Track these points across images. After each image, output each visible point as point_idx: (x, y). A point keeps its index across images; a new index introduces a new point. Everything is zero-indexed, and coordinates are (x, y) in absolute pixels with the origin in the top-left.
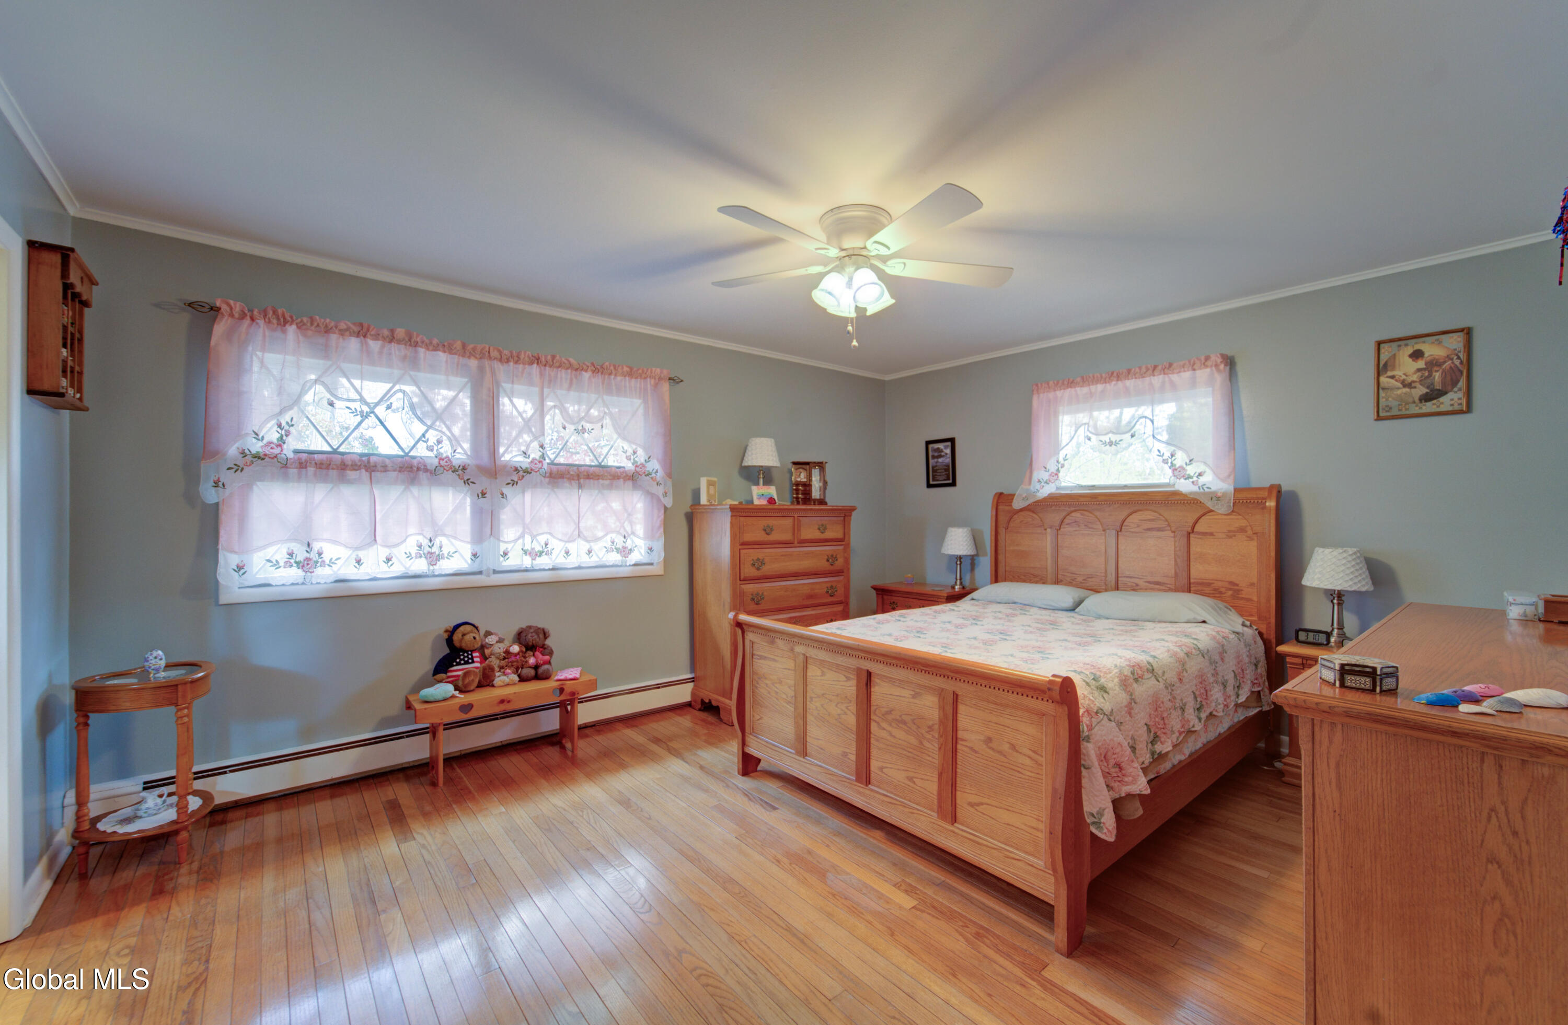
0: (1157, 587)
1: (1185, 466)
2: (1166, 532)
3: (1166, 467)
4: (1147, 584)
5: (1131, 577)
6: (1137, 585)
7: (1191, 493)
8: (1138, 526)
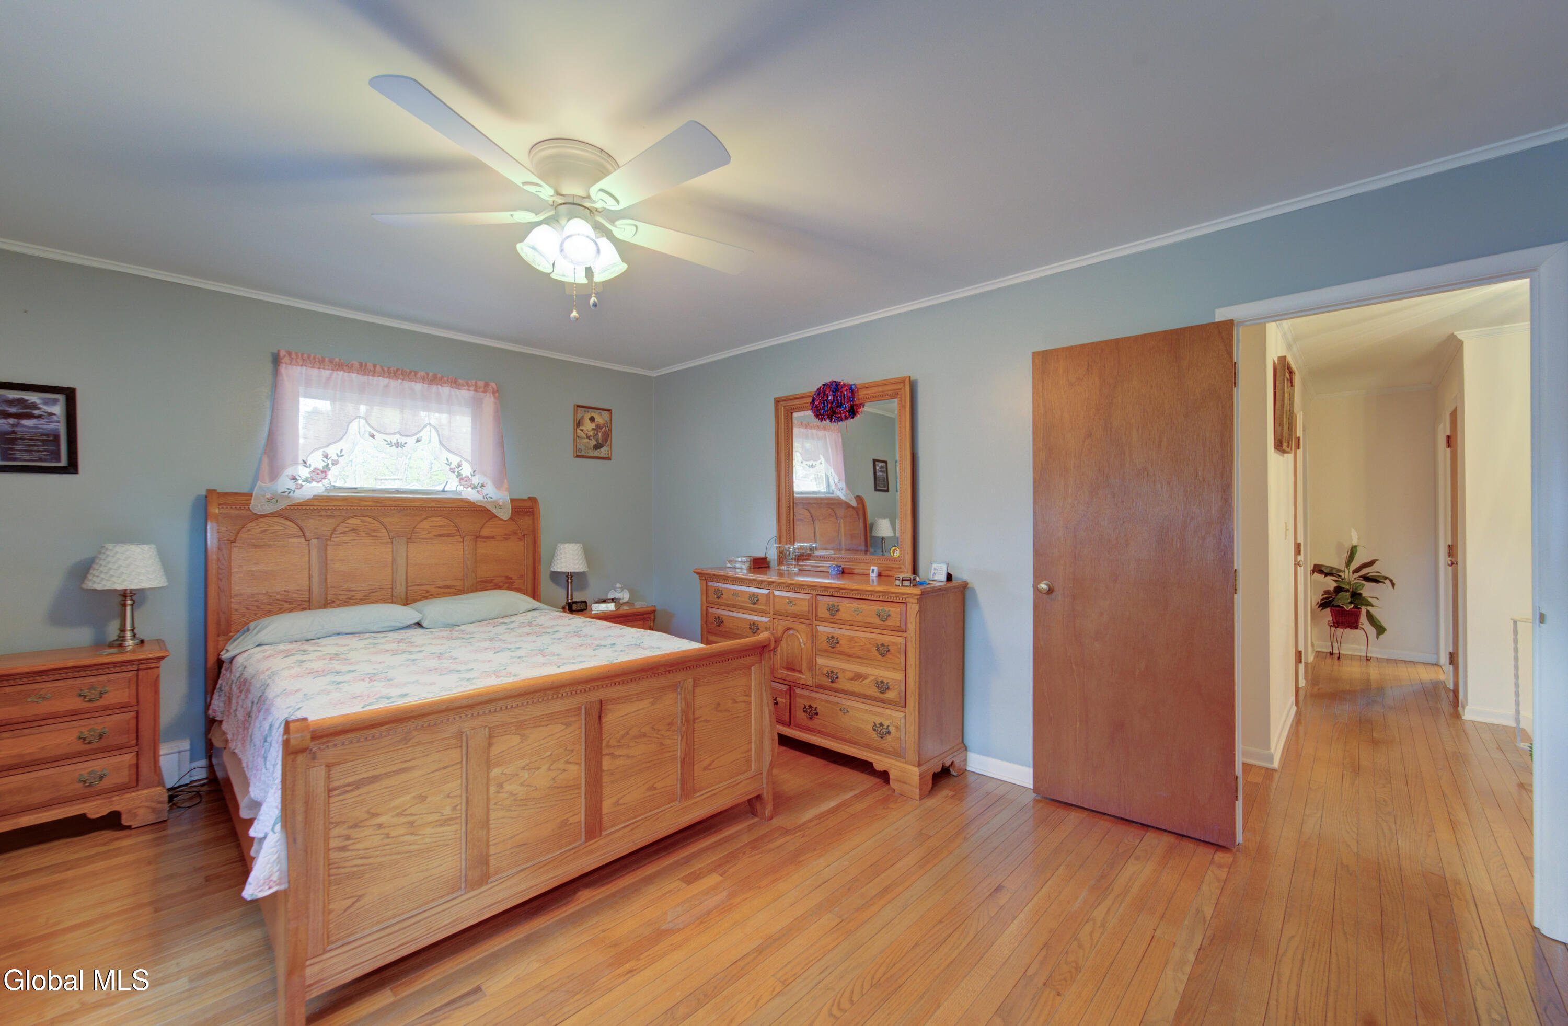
0: (448, 590)
1: (470, 477)
2: (456, 537)
3: (454, 476)
4: (438, 589)
5: (421, 585)
6: (428, 592)
7: (478, 501)
8: (429, 533)
